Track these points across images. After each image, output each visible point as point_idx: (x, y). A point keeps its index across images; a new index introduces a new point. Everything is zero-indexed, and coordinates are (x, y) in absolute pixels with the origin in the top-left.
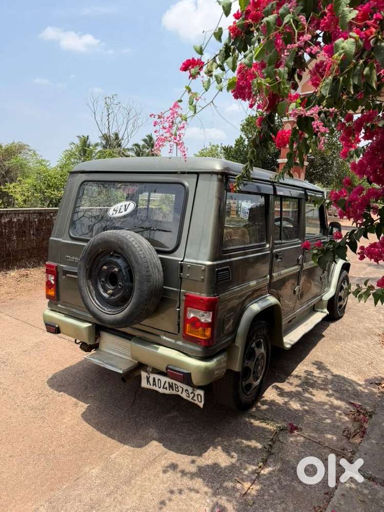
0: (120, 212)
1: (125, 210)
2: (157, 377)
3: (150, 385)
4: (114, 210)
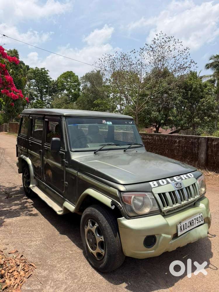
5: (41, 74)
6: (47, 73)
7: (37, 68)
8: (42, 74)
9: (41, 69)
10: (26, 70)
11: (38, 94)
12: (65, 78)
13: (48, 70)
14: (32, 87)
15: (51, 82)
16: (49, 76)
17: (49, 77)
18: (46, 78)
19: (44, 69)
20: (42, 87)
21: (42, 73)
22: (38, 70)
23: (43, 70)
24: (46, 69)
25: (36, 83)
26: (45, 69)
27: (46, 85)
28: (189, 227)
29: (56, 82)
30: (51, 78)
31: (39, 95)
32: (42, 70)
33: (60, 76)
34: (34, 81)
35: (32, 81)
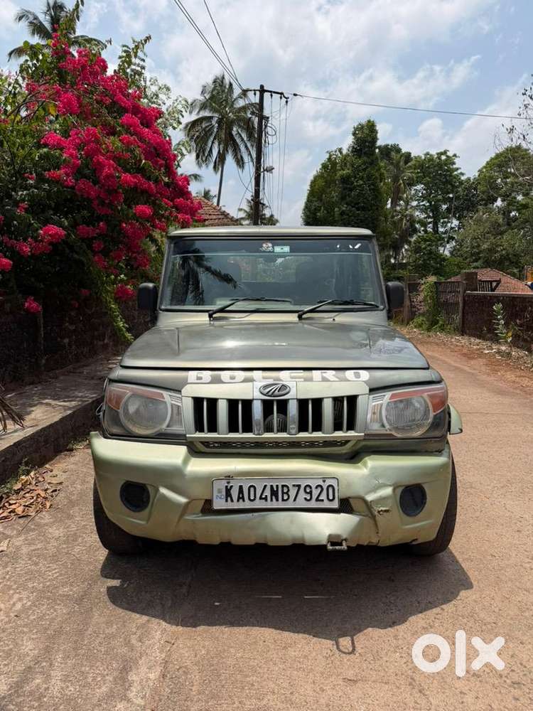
5: (436, 168)
6: (454, 163)
7: (428, 154)
8: (441, 168)
9: (438, 154)
10: (402, 163)
11: (429, 217)
12: (500, 166)
13: (455, 155)
14: (415, 203)
15: (461, 183)
16: (457, 169)
17: (459, 171)
18: (451, 176)
19: (445, 153)
20: (439, 200)
21: (440, 165)
22: (431, 159)
23: (443, 157)
24: (450, 154)
25: (424, 192)
26: (448, 154)
27: (449, 193)
28: (266, 499)
29: (474, 183)
30: (462, 174)
31: (430, 220)
32: (439, 158)
33: (484, 164)
34: (419, 187)
35: (416, 188)
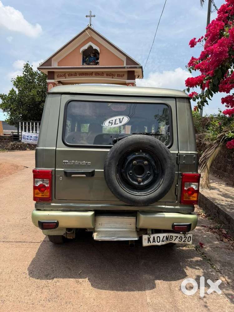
0: (115, 124)
1: (120, 122)
2: (156, 235)
3: (151, 243)
4: (109, 122)
